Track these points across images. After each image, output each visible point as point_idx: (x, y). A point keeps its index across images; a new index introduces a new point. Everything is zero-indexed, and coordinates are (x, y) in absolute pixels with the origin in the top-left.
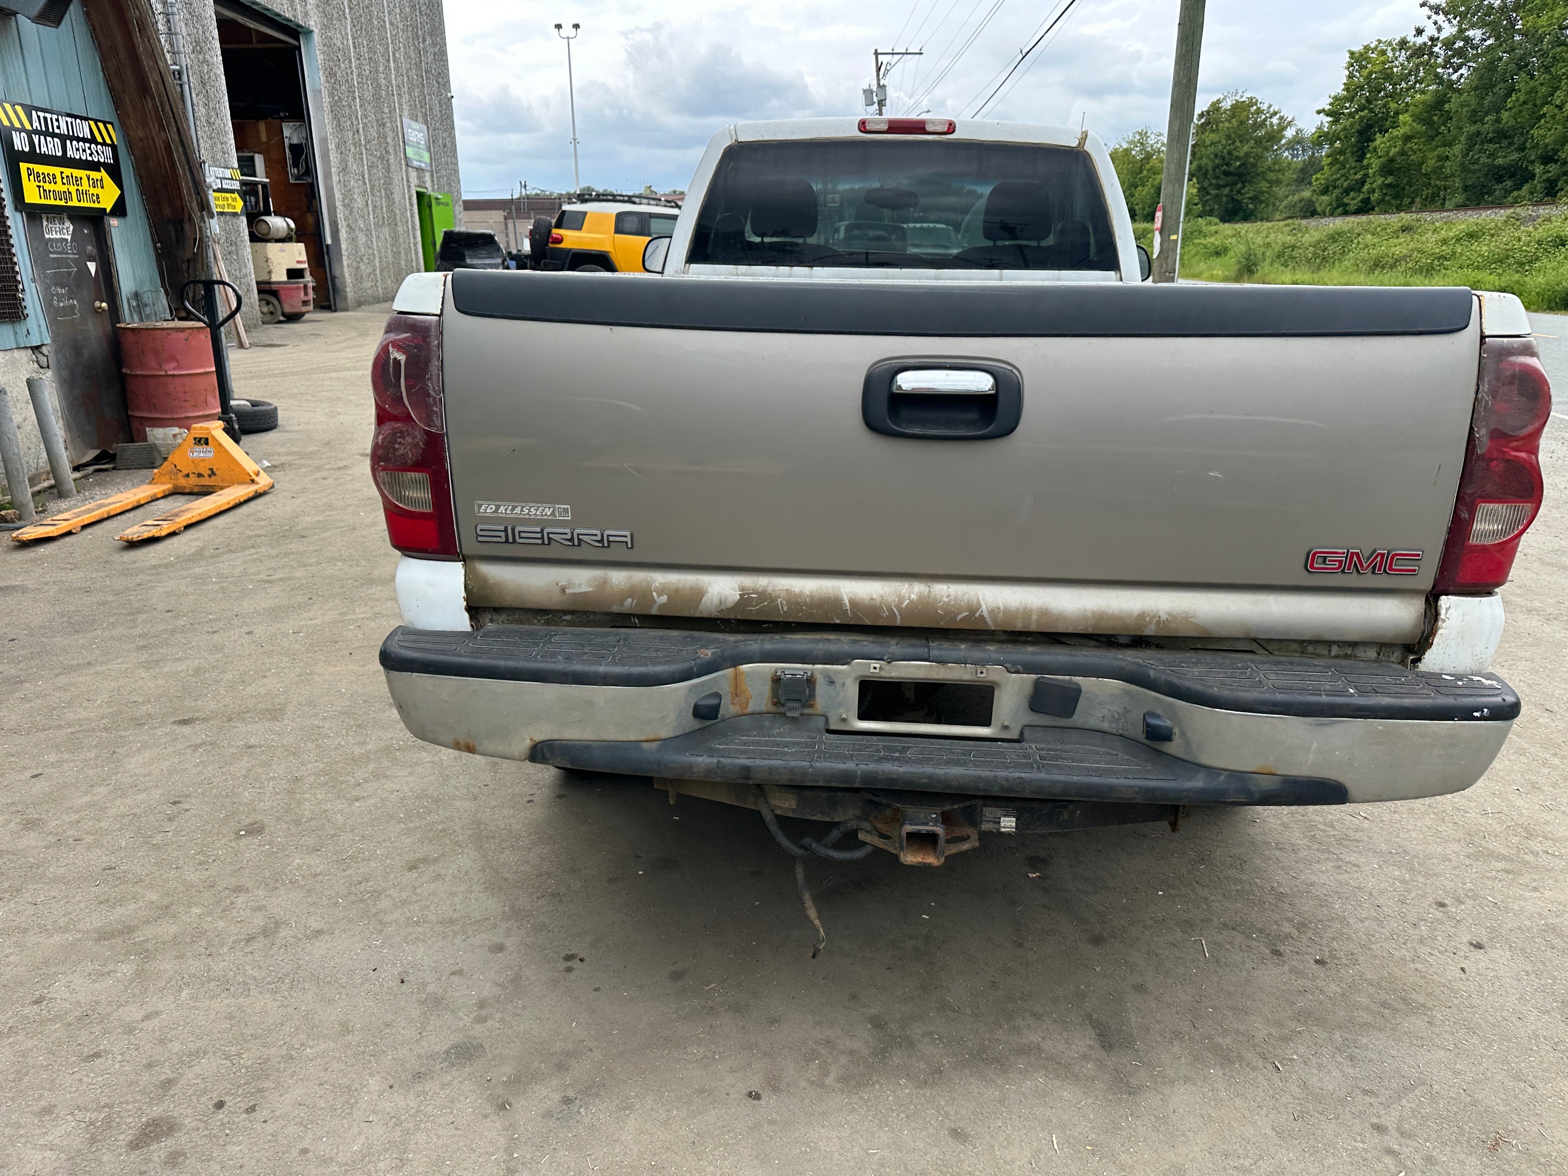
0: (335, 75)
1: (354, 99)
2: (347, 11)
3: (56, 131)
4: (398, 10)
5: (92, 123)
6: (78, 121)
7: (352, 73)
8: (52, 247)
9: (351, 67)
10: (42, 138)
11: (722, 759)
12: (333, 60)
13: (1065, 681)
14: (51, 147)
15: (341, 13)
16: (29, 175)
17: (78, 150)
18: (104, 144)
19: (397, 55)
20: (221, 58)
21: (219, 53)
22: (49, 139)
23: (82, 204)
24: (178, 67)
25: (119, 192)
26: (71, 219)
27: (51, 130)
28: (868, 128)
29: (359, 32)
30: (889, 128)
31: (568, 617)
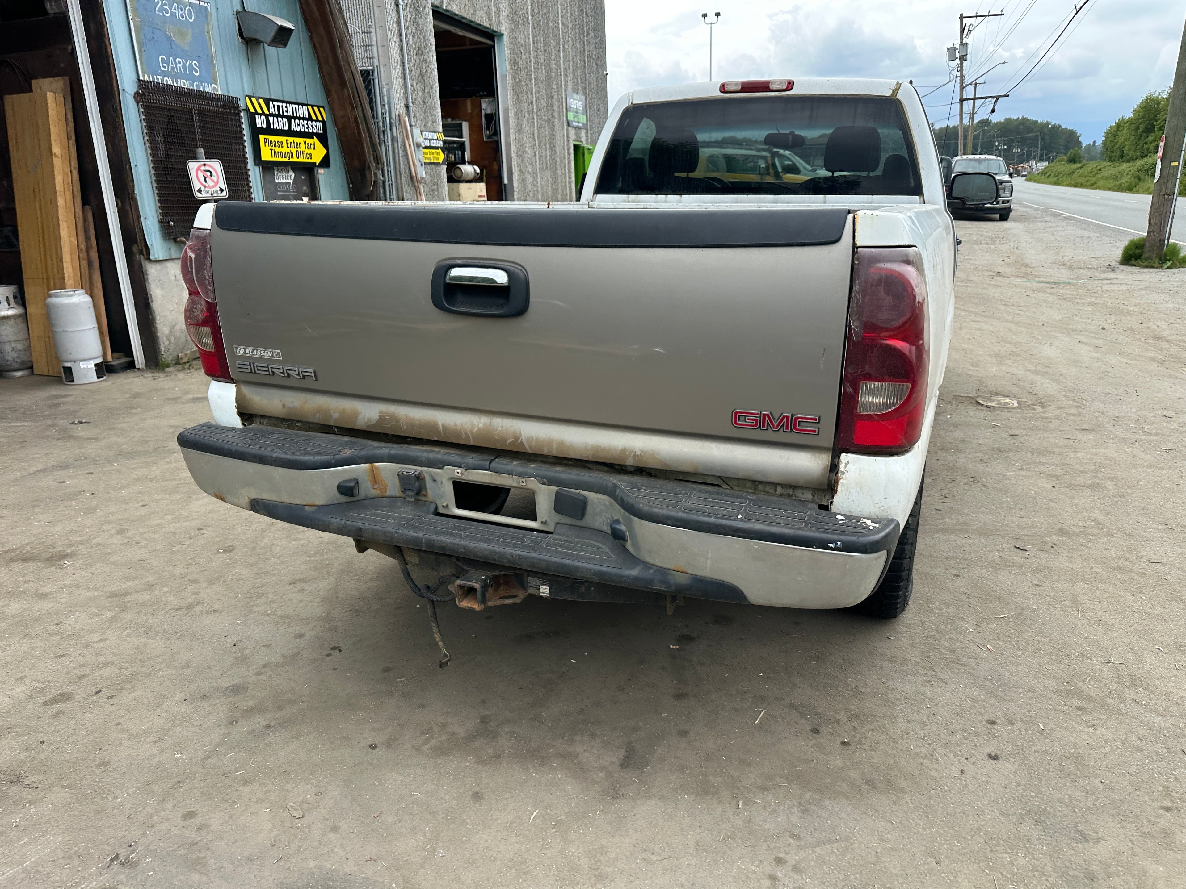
0: (517, 64)
1: (531, 80)
2: (530, 17)
3: (285, 114)
4: (569, 15)
5: (310, 108)
6: (300, 106)
7: (530, 62)
8: (280, 188)
9: (530, 57)
10: (275, 118)
11: (347, 522)
12: (517, 54)
13: (576, 493)
14: (281, 124)
15: (525, 20)
16: (265, 142)
17: (299, 125)
18: (317, 120)
19: (566, 47)
20: (435, 58)
21: (434, 54)
22: (280, 119)
23: (300, 160)
24: (371, 68)
25: (326, 151)
26: (294, 170)
27: (281, 113)
28: (726, 89)
29: (538, 33)
30: (742, 88)
31: (299, 424)
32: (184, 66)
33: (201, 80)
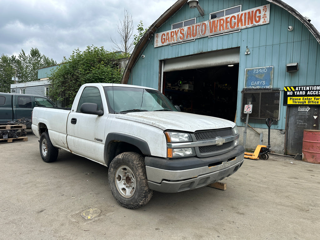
3: (304, 90)
6: (315, 86)
16: (290, 99)
22: (301, 92)
26: (310, 107)
32: (260, 83)
33: (264, 85)
